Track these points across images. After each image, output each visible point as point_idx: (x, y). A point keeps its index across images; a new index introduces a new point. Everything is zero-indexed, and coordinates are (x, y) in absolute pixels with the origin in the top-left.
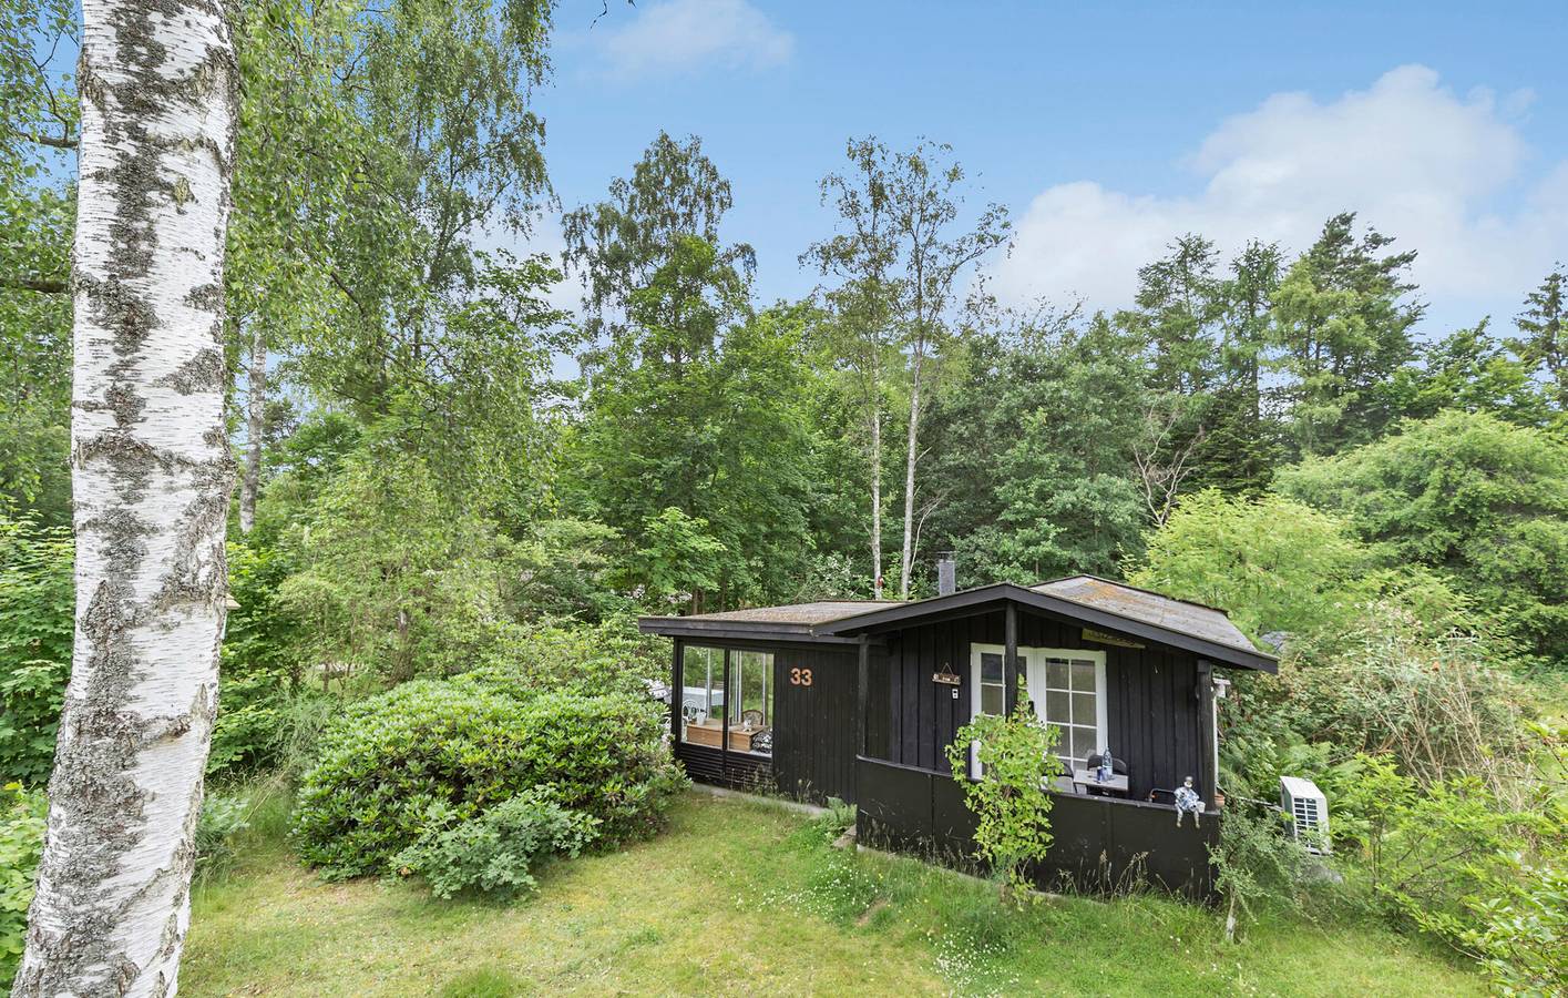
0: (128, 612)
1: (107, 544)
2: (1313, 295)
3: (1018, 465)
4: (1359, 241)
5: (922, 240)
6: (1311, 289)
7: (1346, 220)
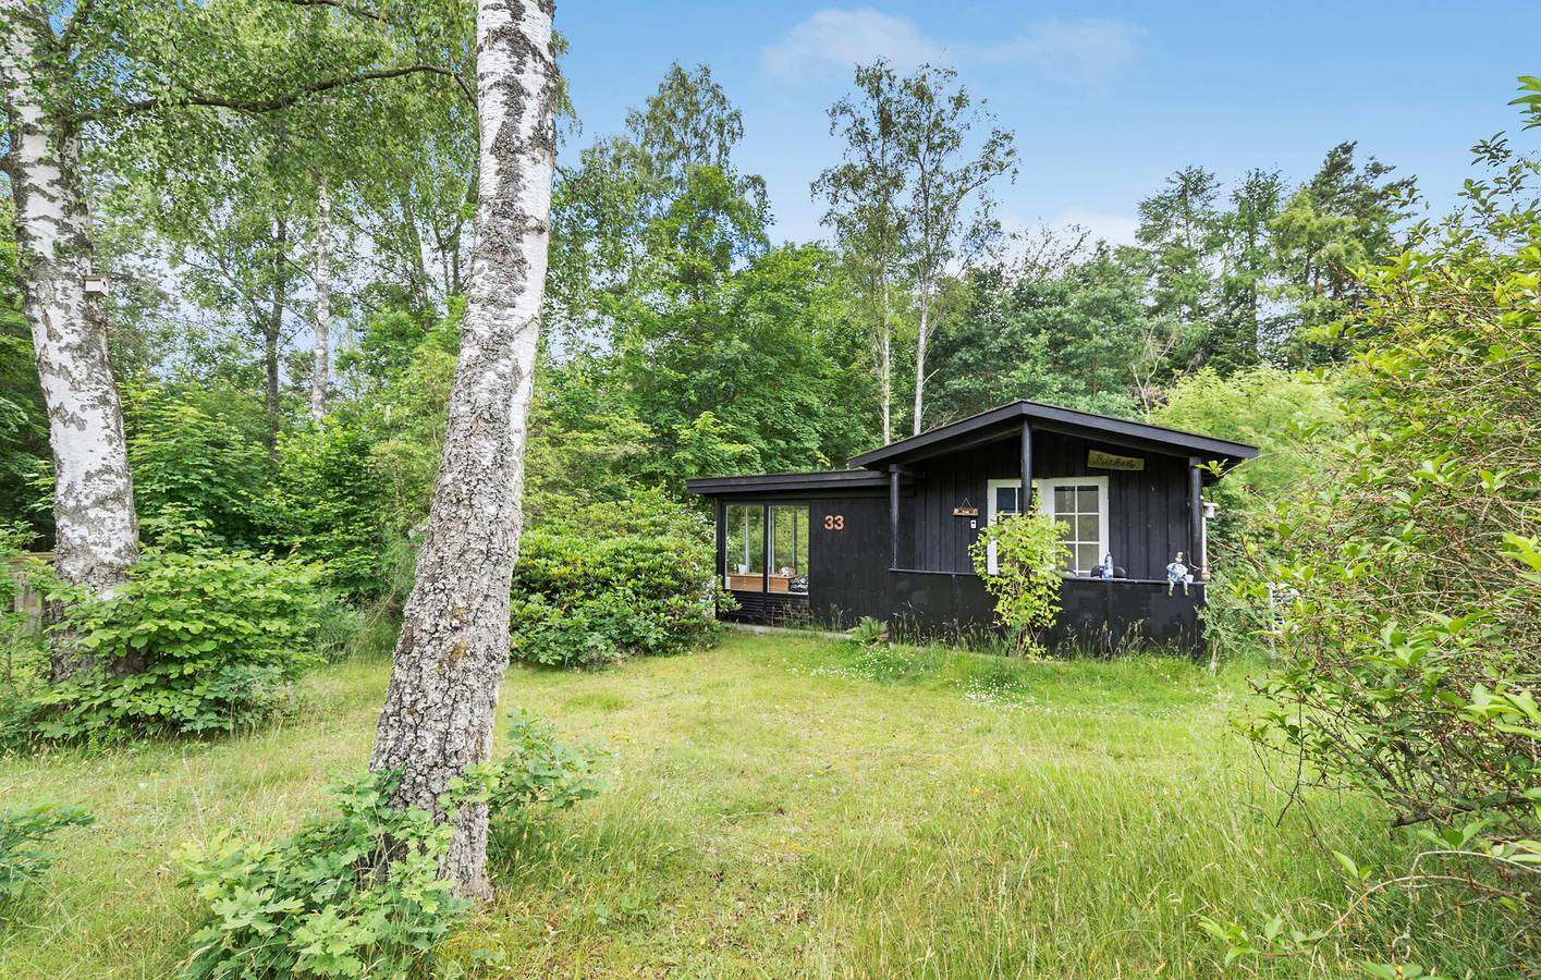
0: (517, 143)
1: (505, 98)
2: (1313, 220)
3: (1021, 385)
4: (1359, 170)
5: (929, 168)
6: (1311, 213)
7: (1347, 149)
